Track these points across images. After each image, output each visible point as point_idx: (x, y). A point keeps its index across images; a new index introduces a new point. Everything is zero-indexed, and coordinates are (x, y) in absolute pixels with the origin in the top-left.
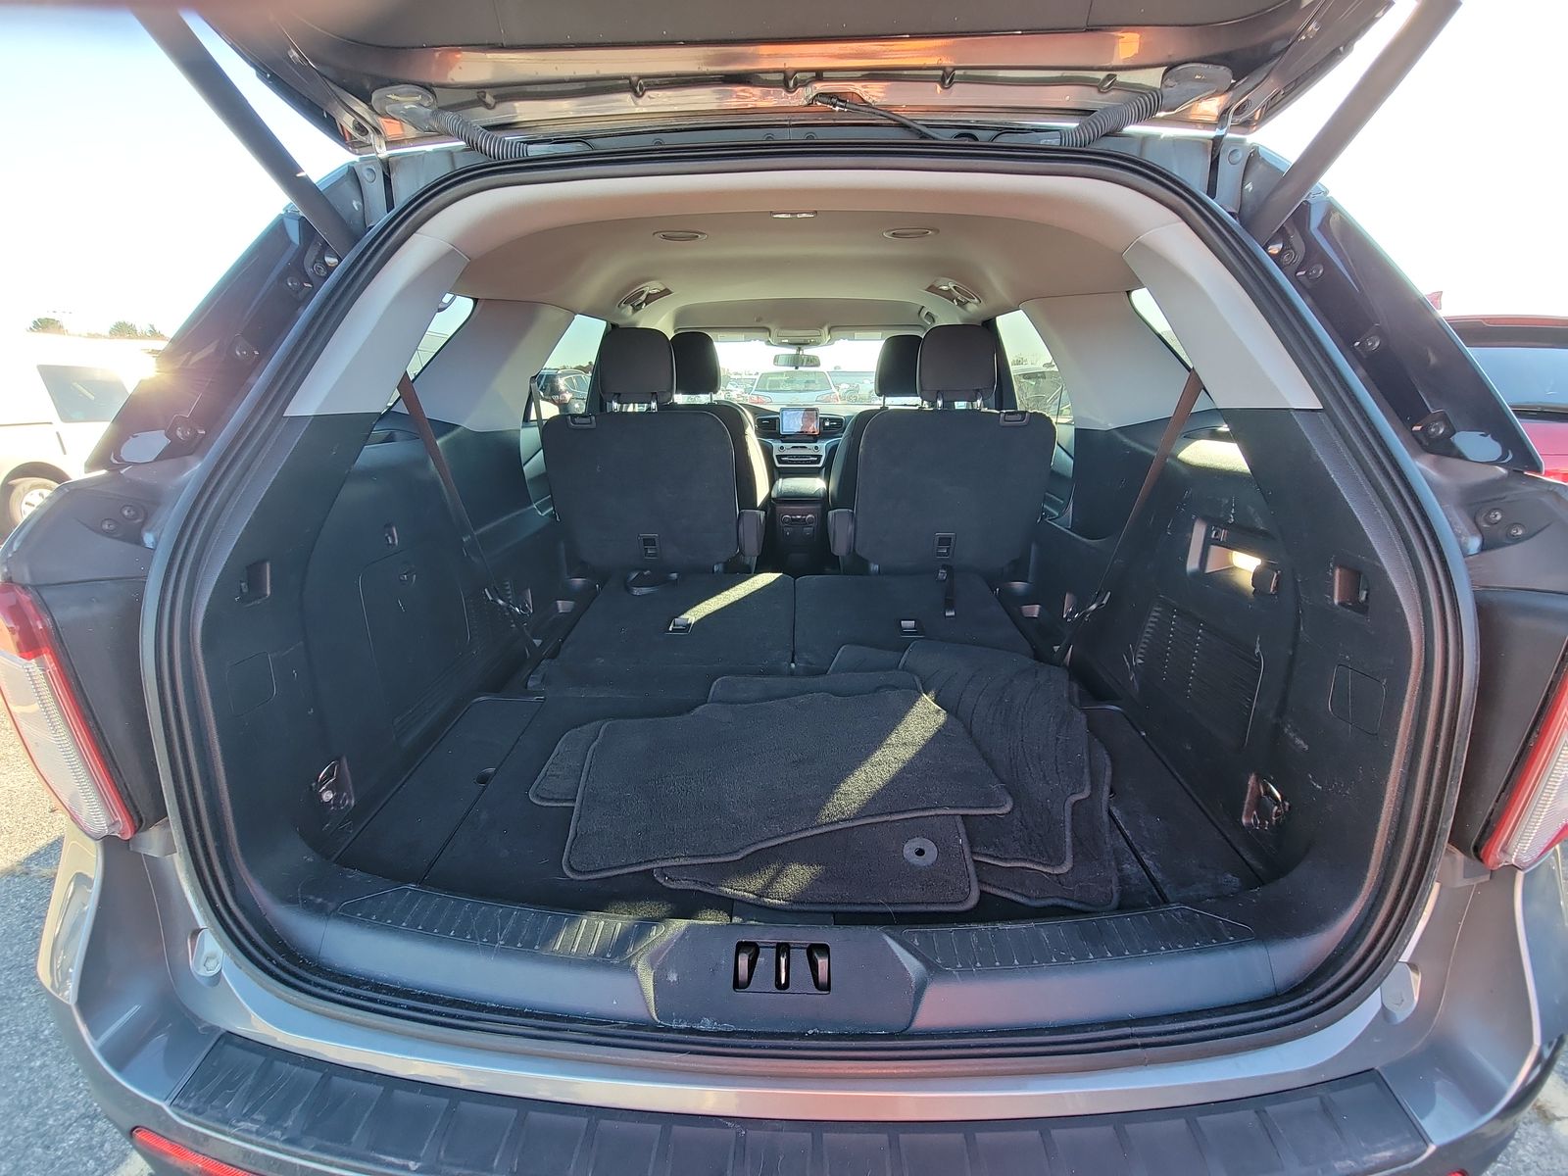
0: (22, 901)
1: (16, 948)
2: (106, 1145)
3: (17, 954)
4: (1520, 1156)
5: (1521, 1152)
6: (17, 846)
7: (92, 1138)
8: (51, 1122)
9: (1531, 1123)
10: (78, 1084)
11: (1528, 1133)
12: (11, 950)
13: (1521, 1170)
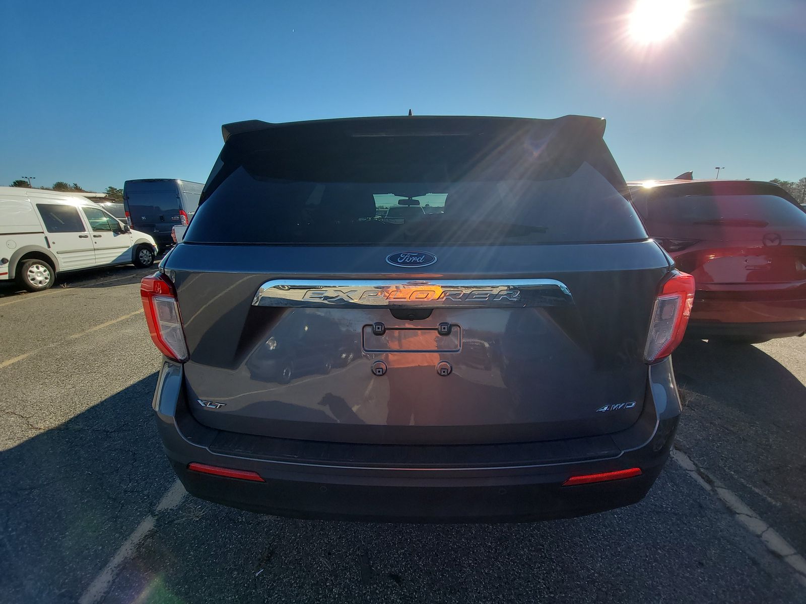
0: (67, 440)
1: (67, 458)
2: (124, 527)
3: (68, 460)
4: (718, 525)
5: (719, 524)
6: (60, 418)
7: (116, 525)
8: (95, 522)
9: (724, 514)
10: (107, 506)
11: (722, 518)
12: (65, 459)
13: (719, 531)
